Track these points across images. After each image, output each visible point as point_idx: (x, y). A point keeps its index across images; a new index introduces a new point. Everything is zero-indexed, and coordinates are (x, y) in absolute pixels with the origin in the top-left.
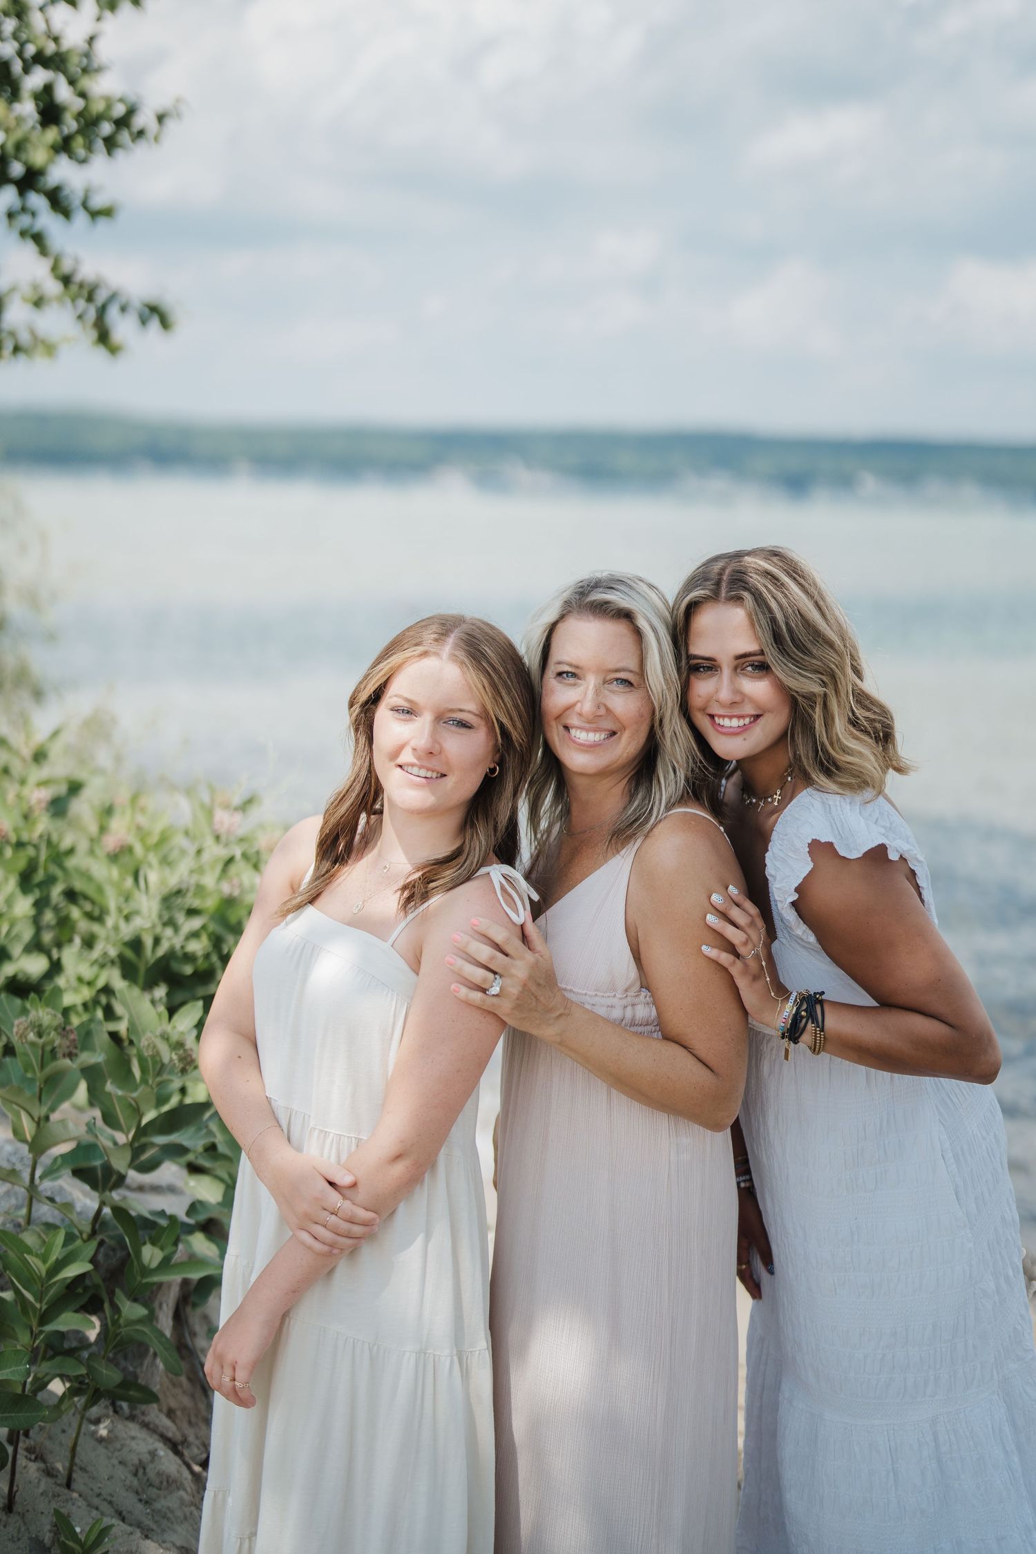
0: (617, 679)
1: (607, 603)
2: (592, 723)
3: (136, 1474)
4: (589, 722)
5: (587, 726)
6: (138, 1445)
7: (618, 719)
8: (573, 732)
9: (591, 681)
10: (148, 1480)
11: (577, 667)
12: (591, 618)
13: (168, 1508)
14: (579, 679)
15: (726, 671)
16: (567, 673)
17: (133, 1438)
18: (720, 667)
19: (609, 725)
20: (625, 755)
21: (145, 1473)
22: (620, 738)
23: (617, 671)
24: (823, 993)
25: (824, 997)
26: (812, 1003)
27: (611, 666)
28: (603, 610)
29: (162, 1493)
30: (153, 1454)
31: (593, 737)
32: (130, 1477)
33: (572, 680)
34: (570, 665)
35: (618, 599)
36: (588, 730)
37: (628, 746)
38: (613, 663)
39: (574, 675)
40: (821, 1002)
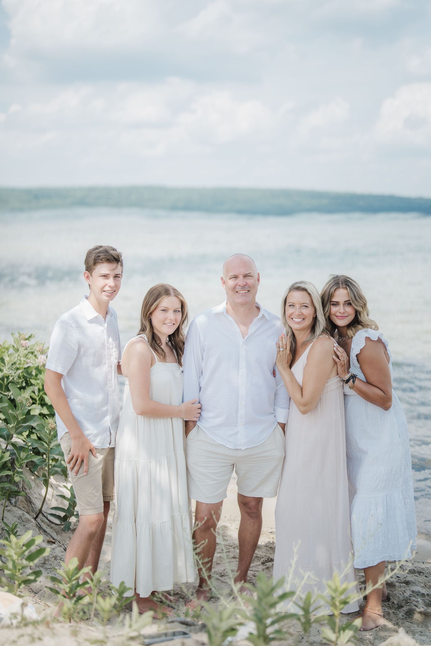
0: (304, 306)
1: (299, 287)
2: (299, 316)
3: (19, 519)
4: (298, 316)
5: (297, 317)
6: (18, 512)
7: (305, 315)
8: (294, 319)
9: (297, 306)
10: (22, 520)
11: (294, 303)
12: (296, 291)
13: (29, 527)
14: (294, 306)
15: (342, 305)
16: (291, 305)
17: (17, 510)
18: (340, 304)
19: (303, 317)
20: (307, 324)
21: (21, 519)
22: (306, 320)
23: (303, 304)
24: (357, 375)
25: (357, 376)
26: (354, 377)
27: (302, 303)
28: (298, 289)
29: (27, 523)
30: (23, 514)
31: (299, 320)
32: (18, 520)
33: (293, 307)
34: (292, 303)
35: (303, 286)
36: (298, 319)
37: (308, 322)
38: (302, 302)
39: (293, 305)
40: (356, 377)
